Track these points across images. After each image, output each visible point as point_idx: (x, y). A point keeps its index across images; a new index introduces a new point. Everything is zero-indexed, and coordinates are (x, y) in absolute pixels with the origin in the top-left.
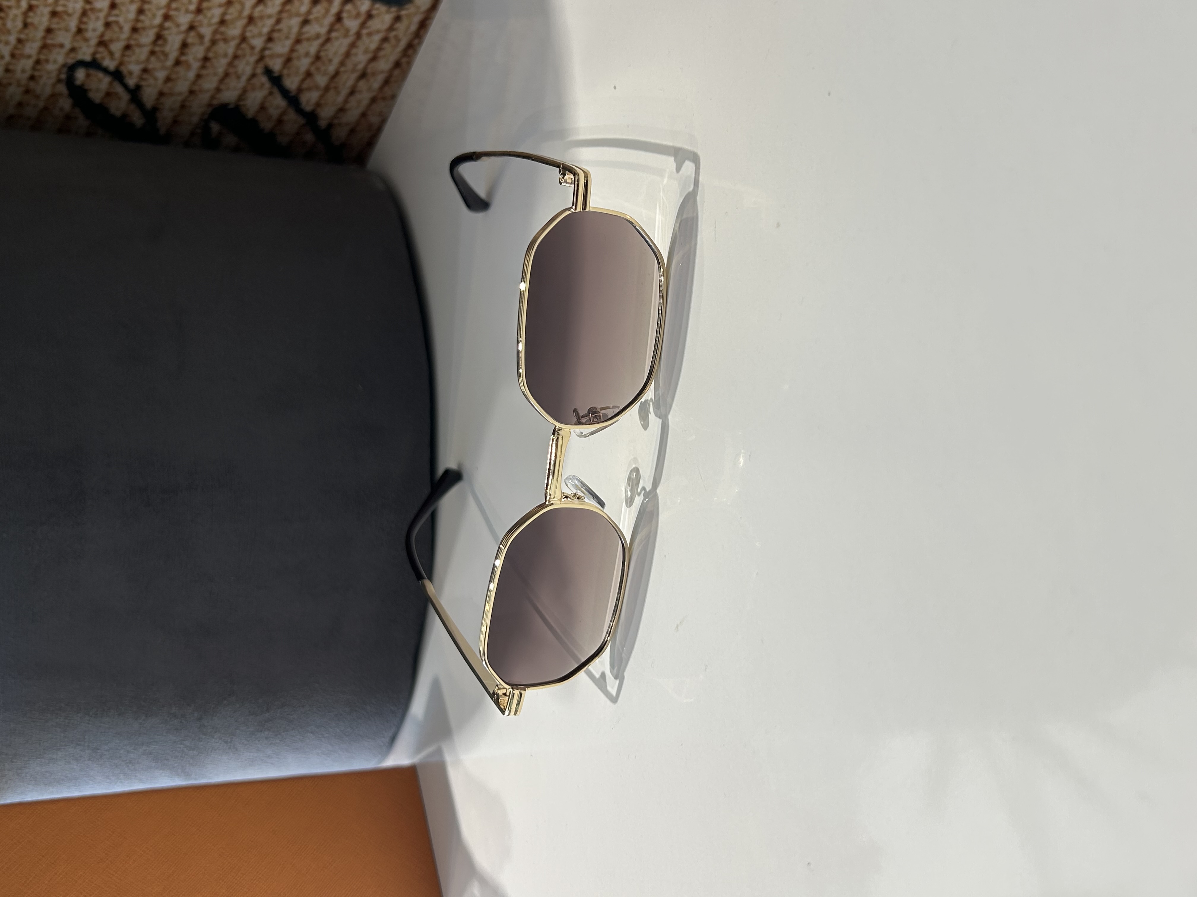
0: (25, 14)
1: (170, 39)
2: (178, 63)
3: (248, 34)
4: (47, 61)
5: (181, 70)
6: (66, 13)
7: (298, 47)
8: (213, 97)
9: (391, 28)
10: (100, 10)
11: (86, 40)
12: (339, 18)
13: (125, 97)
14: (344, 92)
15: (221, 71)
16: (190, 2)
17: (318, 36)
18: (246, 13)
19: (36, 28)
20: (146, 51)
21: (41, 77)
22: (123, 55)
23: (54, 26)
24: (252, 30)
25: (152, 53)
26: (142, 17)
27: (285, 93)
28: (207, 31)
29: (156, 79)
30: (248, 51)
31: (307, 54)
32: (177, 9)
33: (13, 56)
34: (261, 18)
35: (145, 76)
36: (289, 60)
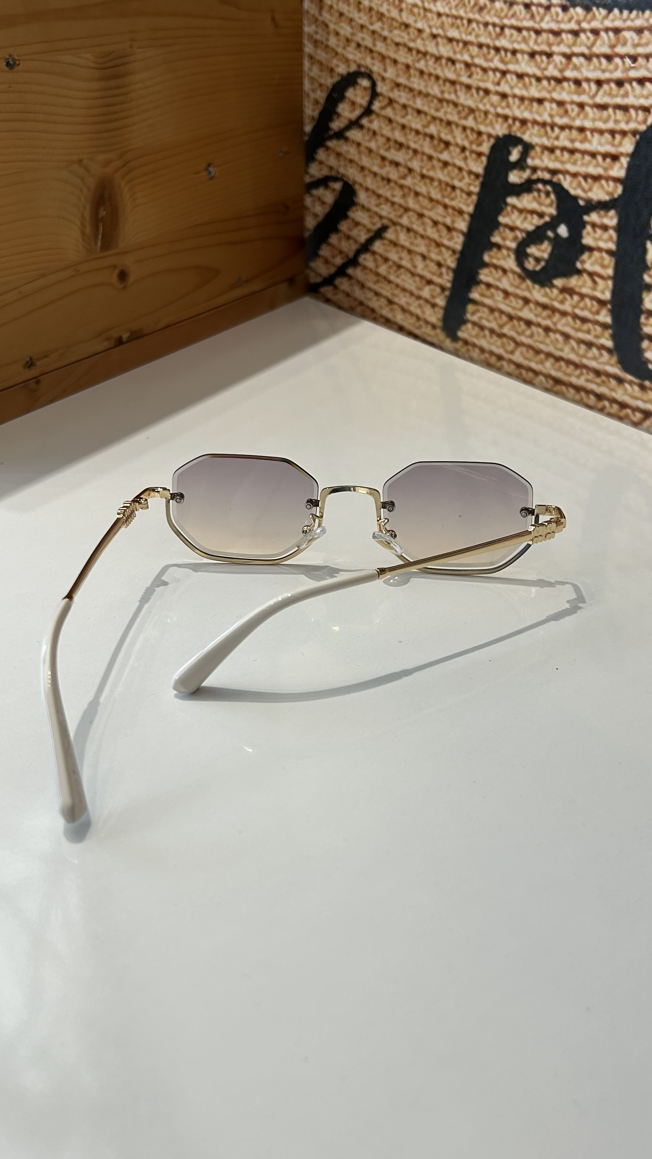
0: (405, 45)
1: (400, 154)
2: (383, 158)
3: (410, 214)
4: (373, 58)
5: (378, 161)
6: (410, 76)
7: (405, 252)
8: (361, 185)
9: (427, 322)
10: (414, 102)
11: (392, 90)
12: (429, 282)
13: (354, 116)
14: (376, 287)
15: (381, 192)
16: (428, 170)
17: (415, 267)
18: (426, 212)
19: (396, 52)
20: (389, 134)
21: (360, 52)
22: (384, 117)
23: (400, 66)
24: (414, 218)
25: (388, 140)
26: (413, 133)
27: (370, 241)
28: (408, 182)
29: (370, 141)
30: (399, 213)
31: (401, 258)
32: (422, 160)
33: (374, 32)
34: (423, 224)
35: (371, 133)
36: (395, 244)
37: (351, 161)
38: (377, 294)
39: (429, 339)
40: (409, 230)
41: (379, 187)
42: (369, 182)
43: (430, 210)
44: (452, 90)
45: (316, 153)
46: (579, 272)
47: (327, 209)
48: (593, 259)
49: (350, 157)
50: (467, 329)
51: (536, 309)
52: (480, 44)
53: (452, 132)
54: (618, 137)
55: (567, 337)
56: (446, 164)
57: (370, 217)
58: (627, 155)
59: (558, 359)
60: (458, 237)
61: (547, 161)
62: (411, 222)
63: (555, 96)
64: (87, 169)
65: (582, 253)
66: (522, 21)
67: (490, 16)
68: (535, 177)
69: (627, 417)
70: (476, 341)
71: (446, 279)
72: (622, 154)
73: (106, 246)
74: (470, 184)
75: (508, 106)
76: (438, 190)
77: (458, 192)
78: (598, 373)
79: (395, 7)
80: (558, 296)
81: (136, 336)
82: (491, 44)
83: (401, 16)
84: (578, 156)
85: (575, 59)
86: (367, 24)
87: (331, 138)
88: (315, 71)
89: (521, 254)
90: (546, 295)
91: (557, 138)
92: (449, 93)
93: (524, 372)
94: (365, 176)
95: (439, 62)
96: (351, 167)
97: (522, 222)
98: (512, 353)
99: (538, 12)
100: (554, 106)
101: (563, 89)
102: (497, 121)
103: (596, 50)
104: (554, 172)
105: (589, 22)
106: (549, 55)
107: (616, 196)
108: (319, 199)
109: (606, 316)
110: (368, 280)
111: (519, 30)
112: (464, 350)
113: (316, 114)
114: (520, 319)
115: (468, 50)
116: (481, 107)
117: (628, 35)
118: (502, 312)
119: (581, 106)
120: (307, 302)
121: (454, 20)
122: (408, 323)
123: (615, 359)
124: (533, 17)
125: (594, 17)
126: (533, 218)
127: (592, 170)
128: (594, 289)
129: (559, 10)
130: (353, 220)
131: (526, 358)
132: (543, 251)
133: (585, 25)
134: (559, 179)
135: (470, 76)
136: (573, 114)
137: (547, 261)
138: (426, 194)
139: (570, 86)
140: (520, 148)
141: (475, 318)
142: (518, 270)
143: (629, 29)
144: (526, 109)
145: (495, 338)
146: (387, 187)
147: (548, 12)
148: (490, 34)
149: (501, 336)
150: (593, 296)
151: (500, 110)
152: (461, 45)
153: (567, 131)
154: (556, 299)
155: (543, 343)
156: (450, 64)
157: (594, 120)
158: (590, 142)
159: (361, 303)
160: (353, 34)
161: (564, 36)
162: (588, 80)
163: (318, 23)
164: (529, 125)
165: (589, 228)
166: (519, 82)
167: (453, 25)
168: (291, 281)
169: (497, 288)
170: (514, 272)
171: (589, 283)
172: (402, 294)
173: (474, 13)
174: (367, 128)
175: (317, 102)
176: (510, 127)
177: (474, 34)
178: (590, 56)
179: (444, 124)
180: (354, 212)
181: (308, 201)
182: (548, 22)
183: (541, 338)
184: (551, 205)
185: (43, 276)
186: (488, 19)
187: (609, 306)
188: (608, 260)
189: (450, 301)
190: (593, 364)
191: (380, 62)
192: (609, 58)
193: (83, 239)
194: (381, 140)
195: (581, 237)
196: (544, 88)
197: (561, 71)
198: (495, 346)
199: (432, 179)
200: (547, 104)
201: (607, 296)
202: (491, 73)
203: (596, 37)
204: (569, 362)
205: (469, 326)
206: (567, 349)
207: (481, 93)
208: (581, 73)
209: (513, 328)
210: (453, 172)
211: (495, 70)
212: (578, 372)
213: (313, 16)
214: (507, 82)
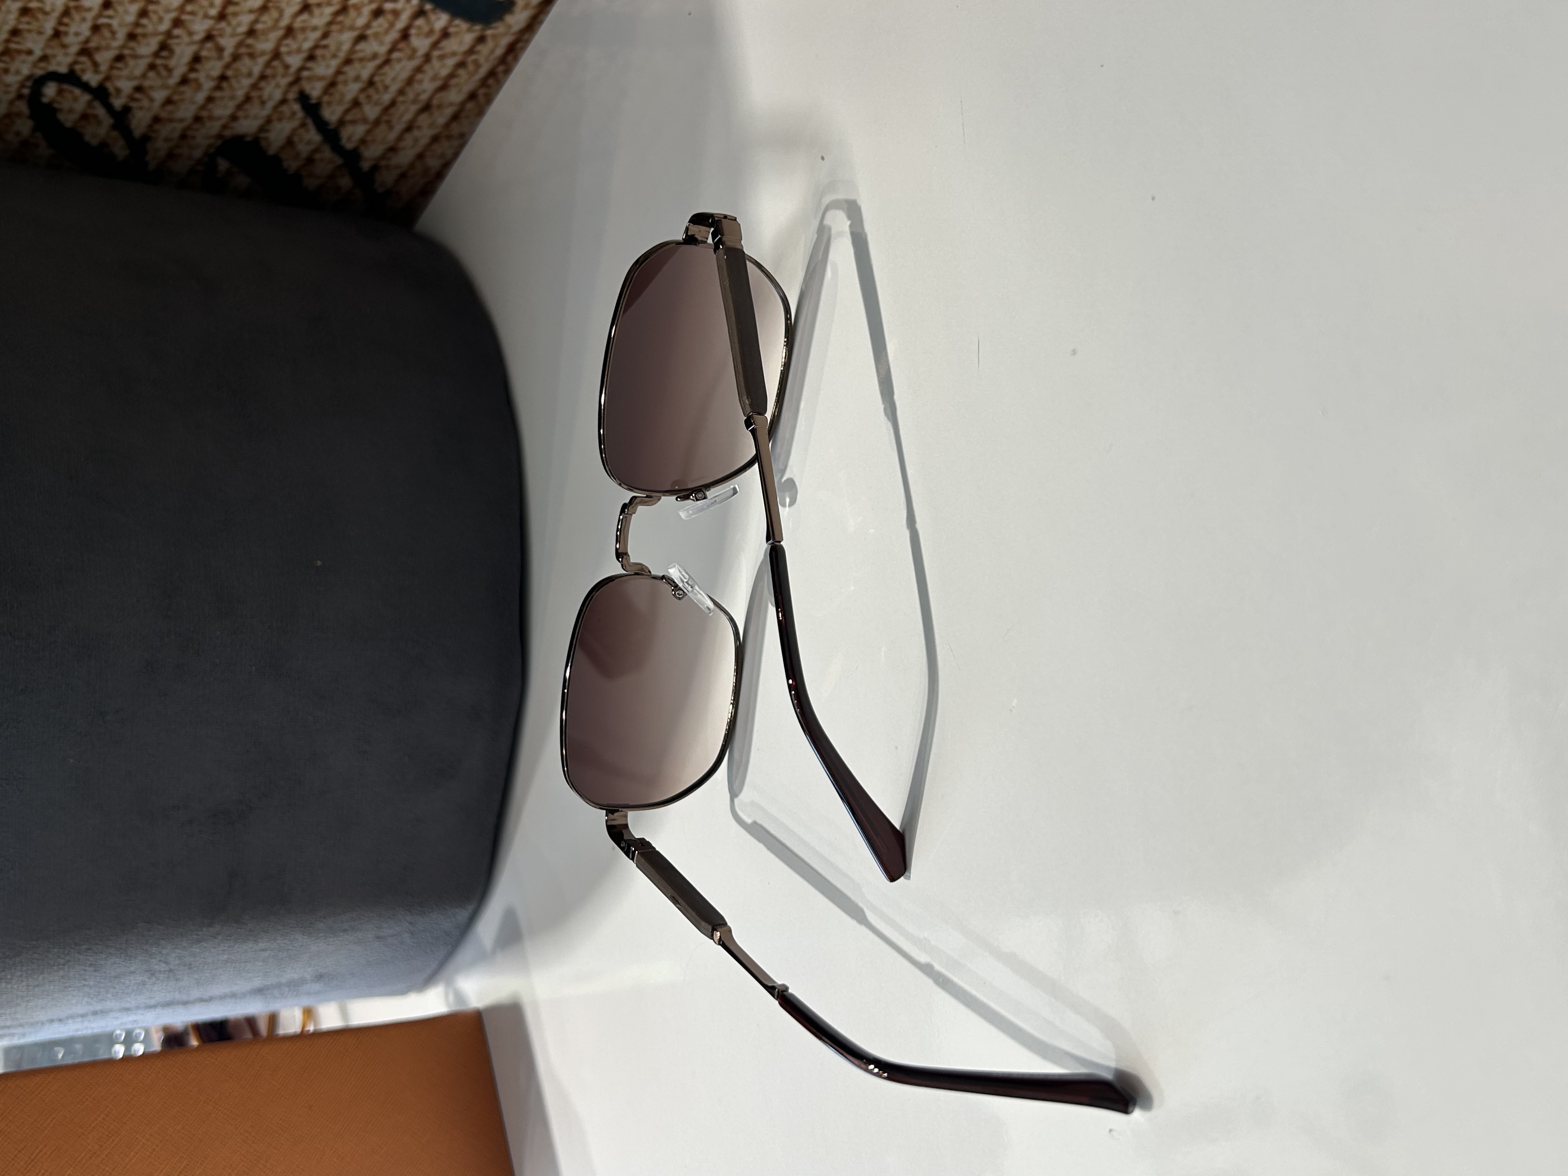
1: (178, 50)
2: (184, 81)
3: (283, 49)
4: (7, 71)
5: (187, 90)
7: (347, 69)
8: (225, 127)
9: (471, 51)
12: (405, 35)
13: (107, 121)
14: (399, 127)
15: (240, 94)
16: (212, 5)
17: (375, 56)
18: (285, 22)
20: (143, 64)
22: (112, 68)
25: (152, 67)
26: (144, 21)
27: (321, 125)
28: (228, 43)
29: (152, 100)
30: (280, 70)
32: (192, 13)
34: (303, 30)
35: (137, 96)
36: (332, 84)
37: (183, 137)
38: (409, 128)
40: (311, 57)
41: (232, 98)
42: (223, 110)
43: (281, 12)
49: (176, 135)
57: (281, 118)
62: (299, 51)
87: (141, 161)
94: (211, 118)
96: (194, 137)
110: (384, 139)
130: (283, 148)
138: (253, 17)
146: (233, 82)
159: (422, 157)
172: (417, 87)
174: (129, 101)
180: (270, 144)
191: (13, 59)
194: (152, 80)
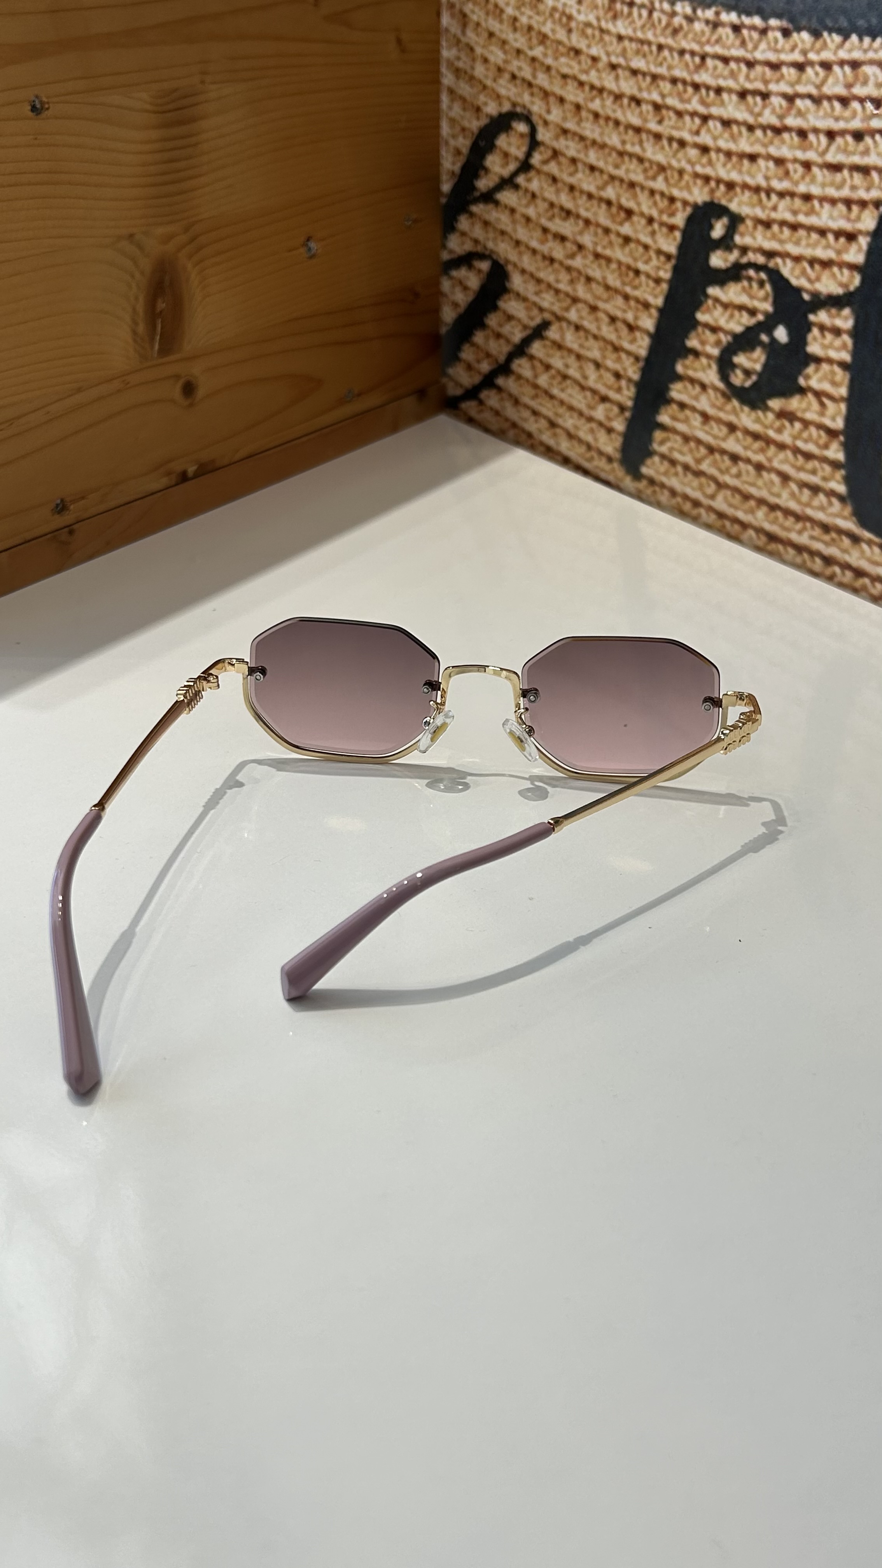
0: (575, 78)
1: (568, 224)
2: (545, 230)
3: (580, 305)
4: (532, 94)
5: (538, 233)
6: (581, 120)
7: (573, 357)
8: (515, 265)
9: (601, 453)
10: (586, 155)
11: (557, 138)
12: (604, 399)
14: (533, 404)
15: (542, 275)
16: (604, 248)
17: (585, 377)
18: (601, 305)
19: (564, 86)
20: (553, 197)
21: (516, 86)
22: (546, 174)
23: (568, 106)
24: (585, 311)
25: (552, 205)
26: (585, 198)
27: (527, 342)
28: (577, 262)
29: (527, 206)
30: (565, 305)
31: (567, 366)
32: (596, 234)
33: (534, 60)
34: (597, 320)
35: (529, 196)
36: (559, 346)
37: (503, 233)
38: (535, 413)
39: (603, 475)
40: (578, 328)
41: (538, 269)
42: (526, 261)
43: (606, 301)
44: (636, 140)
45: (457, 221)
46: (802, 391)
47: (470, 297)
48: (820, 374)
49: (502, 227)
50: (653, 463)
51: (745, 439)
52: (674, 79)
53: (635, 196)
54: (855, 208)
55: (785, 478)
56: (627, 240)
57: (528, 309)
58: (867, 233)
59: (774, 508)
60: (642, 339)
61: (760, 239)
62: (581, 318)
63: (773, 151)
64: (140, 247)
65: (806, 365)
66: (729, 48)
67: (688, 42)
68: (744, 260)
69: (864, 588)
70: (664, 479)
71: (627, 395)
72: (860, 232)
73: (165, 350)
74: (658, 268)
75: (710, 163)
76: (616, 274)
77: (643, 278)
78: (826, 528)
79: (563, 26)
80: (773, 423)
81: (205, 469)
82: (688, 79)
83: (569, 39)
84: (802, 233)
85: (798, 102)
86: (525, 49)
87: (476, 201)
88: (457, 110)
89: (725, 365)
90: (758, 420)
91: (775, 208)
92: (633, 144)
93: (728, 524)
94: (520, 254)
95: (619, 103)
96: (503, 241)
97: (727, 321)
98: (713, 497)
99: (751, 38)
100: (771, 164)
101: (783, 142)
102: (695, 183)
103: (827, 90)
104: (770, 254)
105: (818, 52)
106: (765, 96)
107: (852, 288)
108: (461, 283)
109: (838, 451)
110: (524, 394)
111: (726, 60)
112: (649, 491)
113: (457, 168)
114: (723, 452)
115: (658, 86)
116: (674, 163)
117: (868, 70)
118: (699, 442)
119: (807, 165)
120: (443, 420)
121: (639, 46)
122: (575, 452)
123: (848, 511)
124: (743, 43)
125: (825, 46)
126: (741, 316)
127: (821, 253)
128: (822, 414)
129: (779, 35)
130: (505, 312)
131: (731, 505)
132: (755, 361)
133: (812, 56)
134: (777, 264)
135: (660, 122)
136: (796, 177)
137: (760, 375)
138: (600, 280)
139: (792, 138)
140: (725, 220)
141: (664, 449)
142: (721, 385)
143: (872, 62)
144: (734, 167)
145: (690, 476)
146: (550, 269)
147: (763, 37)
148: (687, 65)
149: (698, 474)
150: (820, 424)
151: (699, 169)
152: (648, 79)
153: (788, 198)
154: (771, 427)
155: (753, 485)
156: (633, 104)
157: (823, 185)
158: (818, 214)
159: (514, 425)
160: (506, 62)
161: (784, 70)
162: (816, 131)
163: (460, 45)
164: (738, 190)
165: (815, 331)
166: (724, 131)
167: (638, 52)
168: (421, 393)
169: (694, 409)
170: (716, 389)
171: (815, 406)
172: (568, 414)
173: (666, 37)
174: (524, 189)
175: (458, 152)
176: (712, 191)
177: (665, 65)
178: (818, 97)
179: (625, 186)
180: (505, 302)
181: (446, 285)
182: (764, 51)
183: (751, 479)
184: (765, 299)
185: (79, 390)
186: (685, 45)
187: (842, 438)
188: (841, 375)
189: (631, 424)
190: (820, 516)
191: (542, 99)
192: (844, 101)
193: (135, 341)
194: (542, 206)
195: (805, 343)
196: (758, 140)
197: (781, 117)
198: (689, 487)
199: (609, 260)
200: (761, 162)
201: (839, 424)
202: (687, 118)
203: (827, 72)
204: (787, 512)
205: (656, 459)
206: (785, 494)
207: (675, 145)
208: (808, 121)
209: (715, 464)
210: (637, 250)
211: (693, 114)
212: (799, 526)
213: (455, 36)
214: (709, 130)
